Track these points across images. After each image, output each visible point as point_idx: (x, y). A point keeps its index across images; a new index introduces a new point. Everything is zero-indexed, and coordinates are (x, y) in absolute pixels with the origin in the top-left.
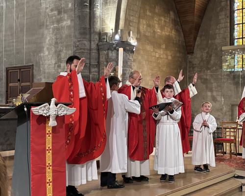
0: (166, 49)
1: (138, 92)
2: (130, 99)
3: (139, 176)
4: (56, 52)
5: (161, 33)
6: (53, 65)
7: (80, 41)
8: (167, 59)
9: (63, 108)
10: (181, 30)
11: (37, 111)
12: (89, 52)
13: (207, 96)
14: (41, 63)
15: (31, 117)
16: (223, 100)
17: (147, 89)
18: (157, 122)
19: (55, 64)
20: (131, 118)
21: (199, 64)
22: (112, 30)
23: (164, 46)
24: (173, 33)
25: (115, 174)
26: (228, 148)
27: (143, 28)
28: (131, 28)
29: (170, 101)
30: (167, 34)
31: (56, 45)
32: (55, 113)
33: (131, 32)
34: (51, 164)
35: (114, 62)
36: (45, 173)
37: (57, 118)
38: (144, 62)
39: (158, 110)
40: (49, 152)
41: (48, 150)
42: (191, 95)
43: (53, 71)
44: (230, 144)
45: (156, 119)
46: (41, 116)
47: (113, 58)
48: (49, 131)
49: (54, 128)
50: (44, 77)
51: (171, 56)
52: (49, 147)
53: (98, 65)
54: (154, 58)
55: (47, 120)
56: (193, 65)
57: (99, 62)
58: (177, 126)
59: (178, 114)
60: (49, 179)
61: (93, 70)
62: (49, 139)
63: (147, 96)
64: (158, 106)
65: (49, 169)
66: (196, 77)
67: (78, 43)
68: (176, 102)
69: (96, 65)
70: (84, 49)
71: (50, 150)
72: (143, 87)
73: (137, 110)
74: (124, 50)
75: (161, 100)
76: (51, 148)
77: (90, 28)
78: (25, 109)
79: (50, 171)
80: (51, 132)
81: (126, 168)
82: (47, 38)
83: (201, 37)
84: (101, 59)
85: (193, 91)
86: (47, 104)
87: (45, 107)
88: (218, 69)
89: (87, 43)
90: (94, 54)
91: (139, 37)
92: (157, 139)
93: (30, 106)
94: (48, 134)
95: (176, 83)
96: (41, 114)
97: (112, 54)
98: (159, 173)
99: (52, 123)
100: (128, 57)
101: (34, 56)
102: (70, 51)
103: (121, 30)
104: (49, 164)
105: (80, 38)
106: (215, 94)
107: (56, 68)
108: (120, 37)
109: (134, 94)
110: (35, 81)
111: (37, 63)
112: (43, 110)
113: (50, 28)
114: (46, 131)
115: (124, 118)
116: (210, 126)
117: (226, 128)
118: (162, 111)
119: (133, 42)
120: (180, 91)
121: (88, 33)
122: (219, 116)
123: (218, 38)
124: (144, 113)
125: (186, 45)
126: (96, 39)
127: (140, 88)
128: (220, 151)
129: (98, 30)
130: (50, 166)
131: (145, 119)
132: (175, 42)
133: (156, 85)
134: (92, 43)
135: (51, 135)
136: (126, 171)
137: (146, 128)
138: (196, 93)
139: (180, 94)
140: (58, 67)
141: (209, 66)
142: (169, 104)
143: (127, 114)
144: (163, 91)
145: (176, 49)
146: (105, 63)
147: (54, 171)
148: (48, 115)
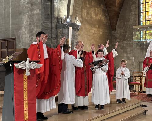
0: (99, 27)
1: (82, 54)
2: (76, 58)
3: (82, 106)
4: (30, 29)
5: (96, 18)
6: (28, 38)
7: (45, 23)
8: (99, 34)
9: (35, 64)
10: (108, 16)
11: (17, 66)
12: (51, 29)
13: (124, 56)
14: (21, 36)
15: (14, 70)
16: (134, 59)
17: (87, 52)
18: (93, 73)
19: (30, 37)
20: (77, 70)
21: (119, 37)
22: (65, 16)
23: (97, 26)
24: (103, 18)
25: (67, 105)
26: (137, 88)
27: (84, 15)
28: (77, 14)
29: (101, 60)
30: (99, 18)
31: (30, 25)
32: (29, 67)
33: (77, 17)
34: (27, 99)
35: (66, 36)
36: (23, 104)
37: (31, 70)
38: (85, 36)
39: (94, 65)
40: (26, 92)
41: (25, 90)
42: (114, 56)
43: (28, 41)
44: (138, 86)
45: (93, 70)
46: (21, 69)
47: (66, 33)
48: (26, 79)
49: (28, 77)
50: (23, 45)
51: (102, 32)
52: (26, 89)
53: (57, 38)
54: (91, 33)
55: (24, 71)
56: (115, 37)
57: (57, 36)
58: (105, 75)
59: (106, 67)
60: (26, 108)
61: (53, 41)
62: (26, 84)
63: (87, 56)
64: (94, 63)
65: (26, 102)
66: (117, 45)
67: (44, 24)
68: (105, 60)
69: (56, 38)
70: (48, 28)
72: (84, 51)
73: (81, 65)
74: (73, 28)
75: (96, 59)
76: (27, 89)
77: (51, 15)
78: (11, 65)
79: (27, 103)
80: (27, 79)
81: (74, 101)
82: (24, 21)
83: (120, 20)
84: (58, 34)
85: (115, 53)
87: (23, 63)
88: (130, 40)
89: (49, 24)
90: (54, 31)
91: (82, 20)
92: (93, 83)
93: (13, 63)
94: (25, 80)
95: (105, 48)
97: (65, 31)
98: (94, 104)
99: (28, 73)
100: (75, 32)
101: (16, 32)
102: (39, 29)
103: (71, 16)
104: (26, 99)
105: (45, 21)
106: (129, 55)
107: (30, 39)
108: (70, 20)
109: (79, 55)
110: (17, 48)
111: (18, 36)
112: (22, 66)
113: (26, 15)
114: (23, 79)
115: (73, 70)
116: (126, 75)
117: (136, 76)
118: (96, 66)
119: (78, 23)
120: (107, 53)
121: (50, 18)
122: (131, 68)
123: (130, 21)
124: (85, 67)
125: (111, 25)
126: (55, 21)
127: (82, 52)
128: (132, 90)
129: (56, 16)
130: (27, 100)
131: (85, 71)
132: (104, 23)
133: (92, 50)
134: (53, 24)
135: (27, 81)
136: (74, 103)
137: (87, 77)
138: (117, 54)
139: (107, 55)
140: (31, 39)
141: (125, 38)
142: (101, 61)
143: (75, 67)
144: (97, 53)
145: (105, 28)
146: (61, 36)
147: (29, 104)
148: (25, 69)
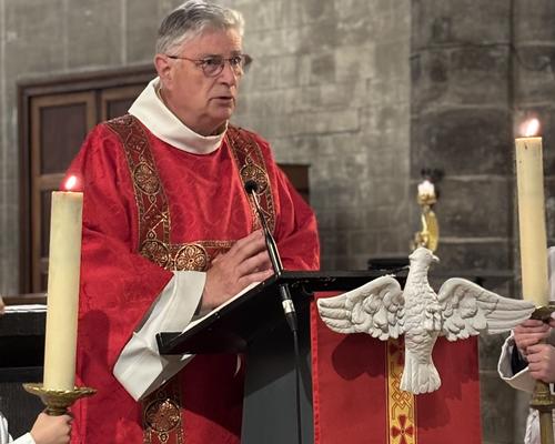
15: (313, 344)
32: (428, 325)
55: (391, 359)
78: (288, 306)
80: (410, 422)
86: (389, 278)
96: (361, 328)
99: (417, 375)
112: (372, 312)
135: (410, 439)
148: (396, 336)
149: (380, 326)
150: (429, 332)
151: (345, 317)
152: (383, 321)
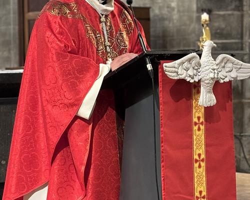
34: (204, 193)
41: (196, 161)
62: (199, 136)
71: (203, 160)
76: (203, 156)
78: (149, 67)
96: (182, 77)
104: (201, 192)
130: (204, 198)
148: (197, 81)
149: (190, 76)
150: (212, 79)
151: (175, 72)
152: (191, 74)
